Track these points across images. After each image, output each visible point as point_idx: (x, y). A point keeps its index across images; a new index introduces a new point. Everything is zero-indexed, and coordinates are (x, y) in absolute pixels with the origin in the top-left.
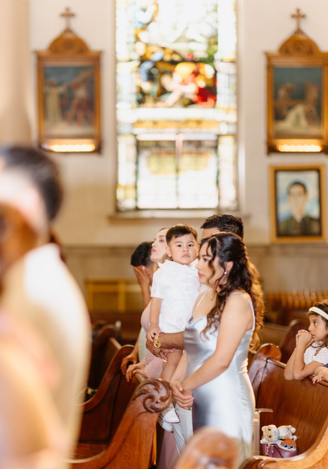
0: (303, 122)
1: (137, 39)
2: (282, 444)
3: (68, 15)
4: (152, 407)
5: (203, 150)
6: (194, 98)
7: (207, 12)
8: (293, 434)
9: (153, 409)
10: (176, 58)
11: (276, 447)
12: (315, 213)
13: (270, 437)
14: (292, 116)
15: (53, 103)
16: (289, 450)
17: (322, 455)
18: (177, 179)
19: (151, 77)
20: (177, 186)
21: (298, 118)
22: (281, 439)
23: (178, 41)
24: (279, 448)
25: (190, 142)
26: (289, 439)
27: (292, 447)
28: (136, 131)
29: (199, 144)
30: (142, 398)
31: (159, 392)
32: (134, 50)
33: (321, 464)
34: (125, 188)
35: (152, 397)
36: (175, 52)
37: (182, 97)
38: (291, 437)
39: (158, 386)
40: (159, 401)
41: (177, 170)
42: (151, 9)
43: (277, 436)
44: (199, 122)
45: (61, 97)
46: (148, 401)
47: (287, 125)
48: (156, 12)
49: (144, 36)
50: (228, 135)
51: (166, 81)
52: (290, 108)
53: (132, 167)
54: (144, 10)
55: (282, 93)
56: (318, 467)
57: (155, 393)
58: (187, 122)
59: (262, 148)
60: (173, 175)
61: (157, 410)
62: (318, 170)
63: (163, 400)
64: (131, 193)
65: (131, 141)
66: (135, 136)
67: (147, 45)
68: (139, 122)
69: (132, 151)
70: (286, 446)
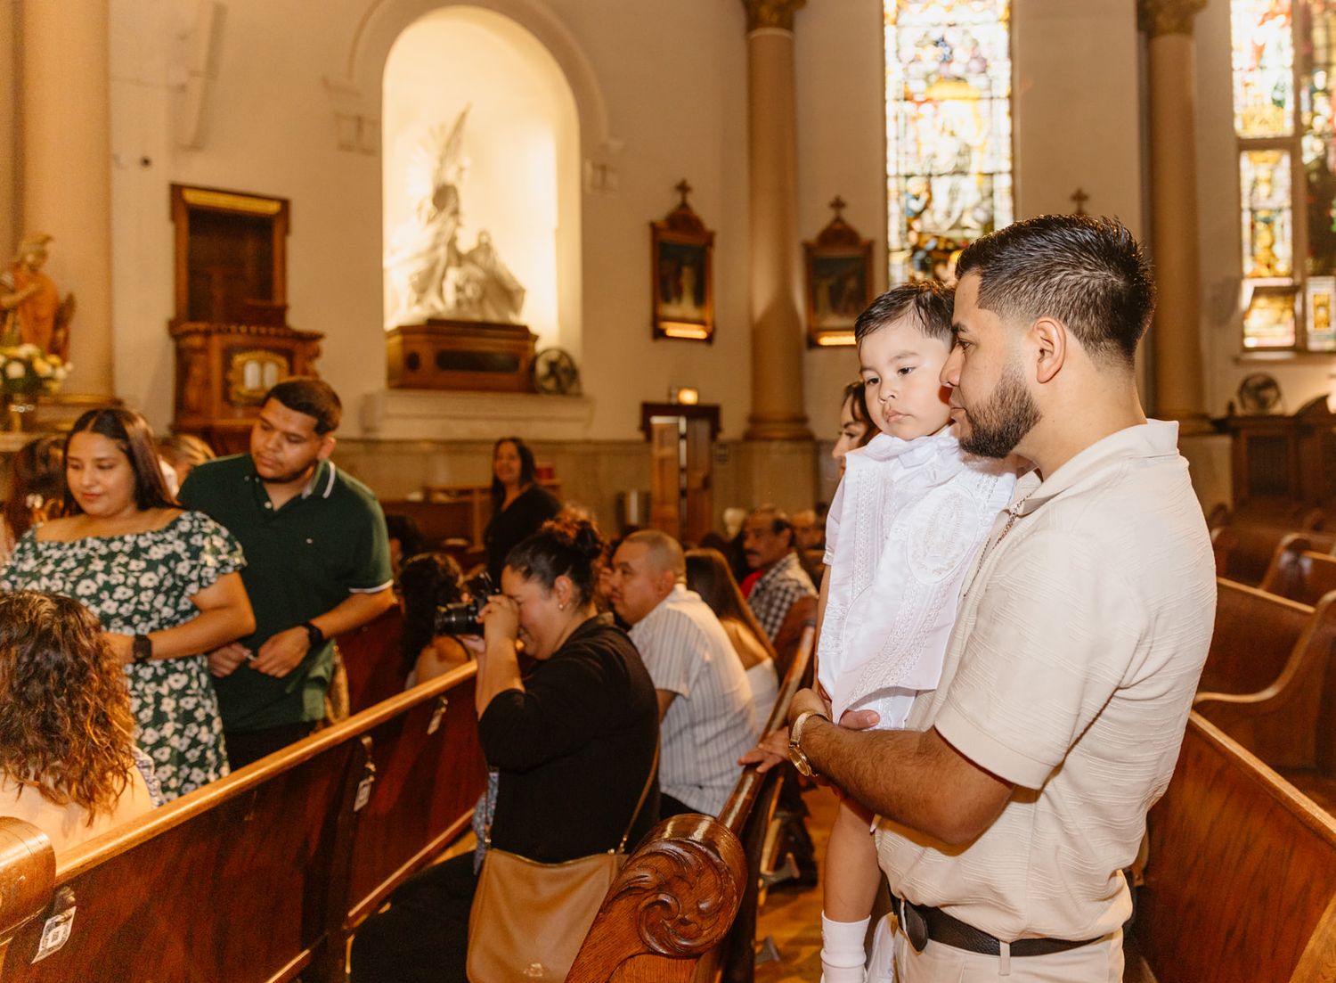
1: (910, 228)
3: (838, 204)
7: (983, 199)
10: (950, 246)
15: (823, 295)
19: (924, 267)
23: (952, 228)
32: (907, 239)
36: (948, 240)
42: (924, 197)
45: (831, 289)
48: (929, 201)
49: (917, 225)
51: (939, 270)
54: (917, 198)
67: (920, 234)
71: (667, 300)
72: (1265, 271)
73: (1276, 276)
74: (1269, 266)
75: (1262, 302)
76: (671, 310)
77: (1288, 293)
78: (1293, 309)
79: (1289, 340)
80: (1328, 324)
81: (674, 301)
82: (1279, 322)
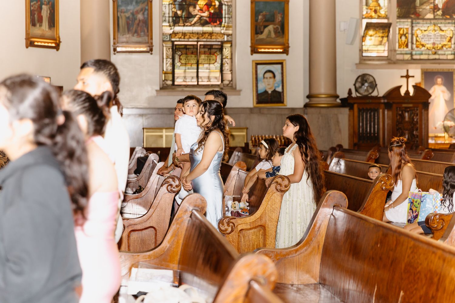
0: (273, 35)
2: (241, 211)
4: (171, 190)
5: (213, 51)
6: (208, 19)
8: (247, 206)
9: (172, 192)
11: (238, 212)
12: (279, 89)
13: (235, 207)
14: (266, 31)
15: (122, 22)
16: (245, 214)
17: (259, 215)
18: (198, 69)
20: (198, 72)
21: (270, 32)
22: (241, 209)
24: (240, 213)
25: (205, 46)
26: (245, 209)
27: (246, 213)
28: (173, 39)
29: (211, 47)
30: (166, 185)
31: (175, 183)
33: (259, 220)
34: (165, 73)
35: (171, 185)
37: (200, 18)
38: (246, 208)
39: (175, 179)
40: (175, 187)
41: (198, 64)
43: (239, 207)
44: (211, 34)
46: (169, 187)
47: (263, 36)
50: (227, 42)
51: (191, 9)
52: (265, 27)
53: (170, 61)
55: (260, 17)
56: (258, 221)
57: (173, 183)
58: (204, 33)
59: (249, 50)
60: (195, 66)
61: (174, 192)
62: (281, 63)
63: (177, 186)
64: (170, 76)
65: (170, 44)
66: (173, 42)
68: (175, 34)
69: (170, 52)
70: (243, 213)
71: (34, 25)
72: (373, 14)
73: (379, 17)
74: (375, 11)
75: (371, 32)
76: (37, 31)
77: (385, 28)
78: (388, 36)
79: (386, 54)
80: (407, 46)
81: (38, 25)
82: (381, 43)
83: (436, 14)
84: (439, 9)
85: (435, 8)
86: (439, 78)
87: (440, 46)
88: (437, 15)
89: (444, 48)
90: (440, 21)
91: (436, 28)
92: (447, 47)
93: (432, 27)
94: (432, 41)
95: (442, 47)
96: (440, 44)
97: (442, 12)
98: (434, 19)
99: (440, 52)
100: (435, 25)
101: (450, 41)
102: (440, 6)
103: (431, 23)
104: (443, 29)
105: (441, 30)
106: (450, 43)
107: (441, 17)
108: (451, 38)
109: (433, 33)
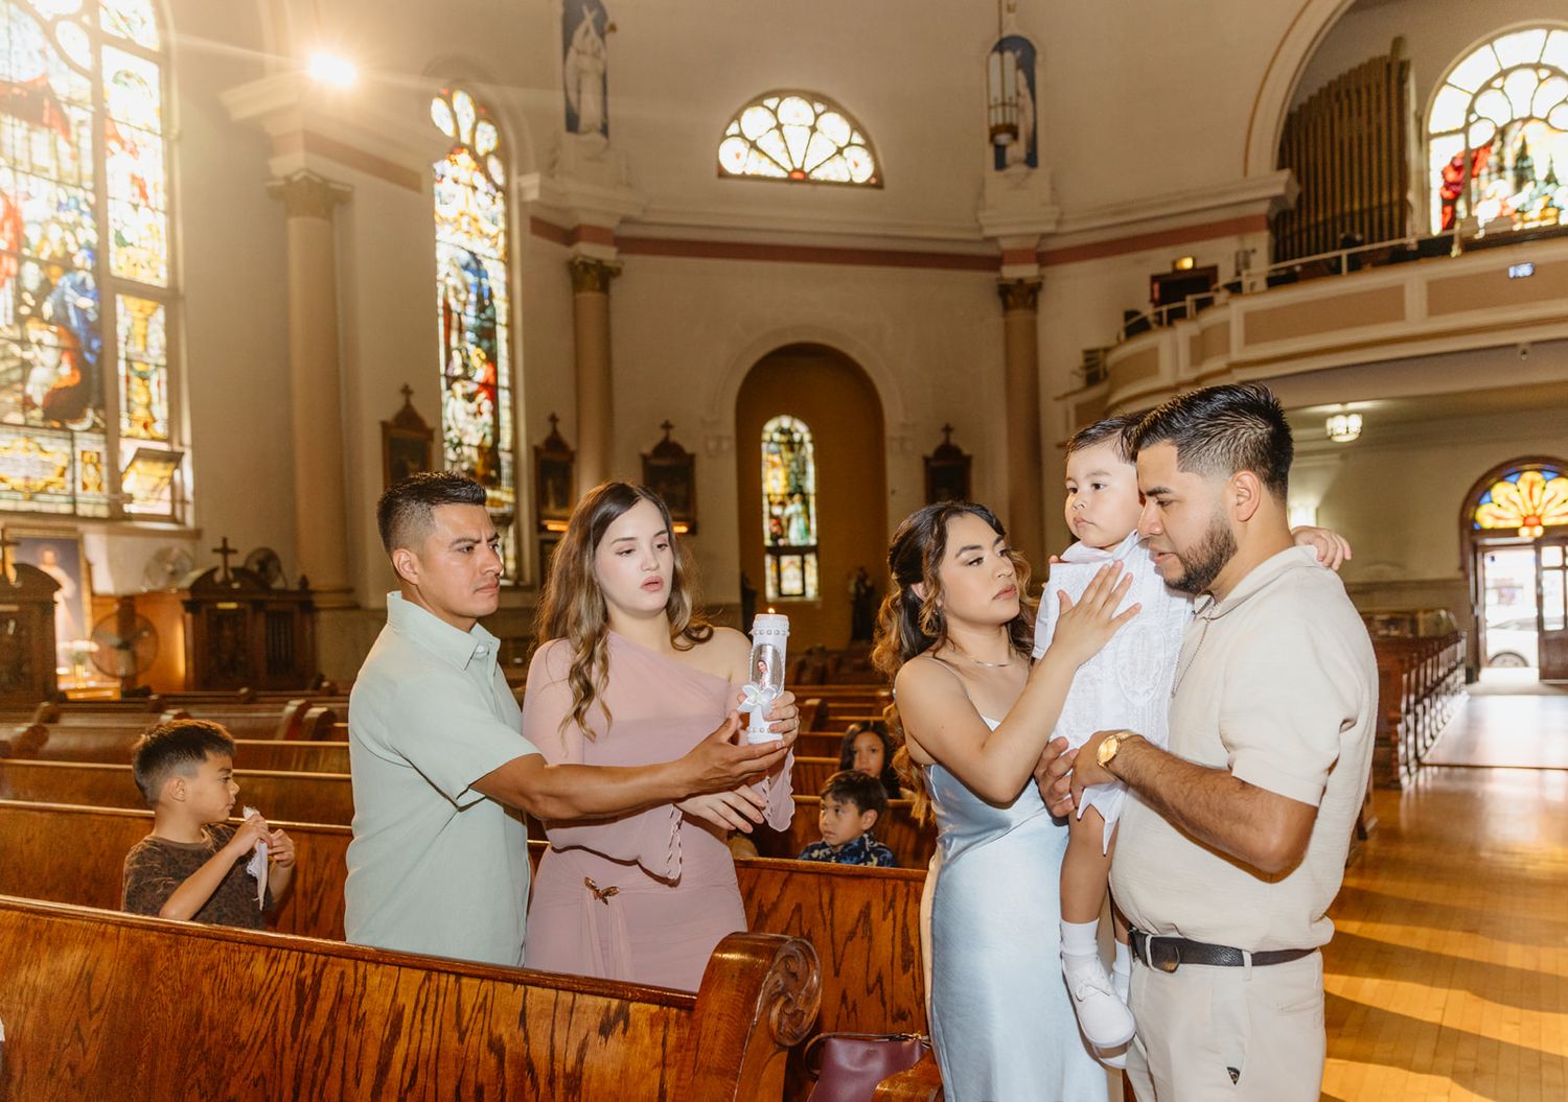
83: (28, 415)
84: (34, 407)
85: (27, 404)
86: (48, 549)
87: (41, 484)
88: (32, 418)
89: (51, 489)
90: (39, 432)
91: (31, 446)
92: (57, 486)
93: (21, 443)
94: (23, 472)
95: (46, 486)
96: (41, 479)
97: (44, 411)
98: (26, 425)
99: (41, 497)
100: (28, 438)
101: (62, 475)
102: (38, 399)
103: (18, 434)
104: (47, 448)
105: (42, 450)
106: (61, 480)
107: (40, 424)
108: (65, 469)
109: (22, 456)
